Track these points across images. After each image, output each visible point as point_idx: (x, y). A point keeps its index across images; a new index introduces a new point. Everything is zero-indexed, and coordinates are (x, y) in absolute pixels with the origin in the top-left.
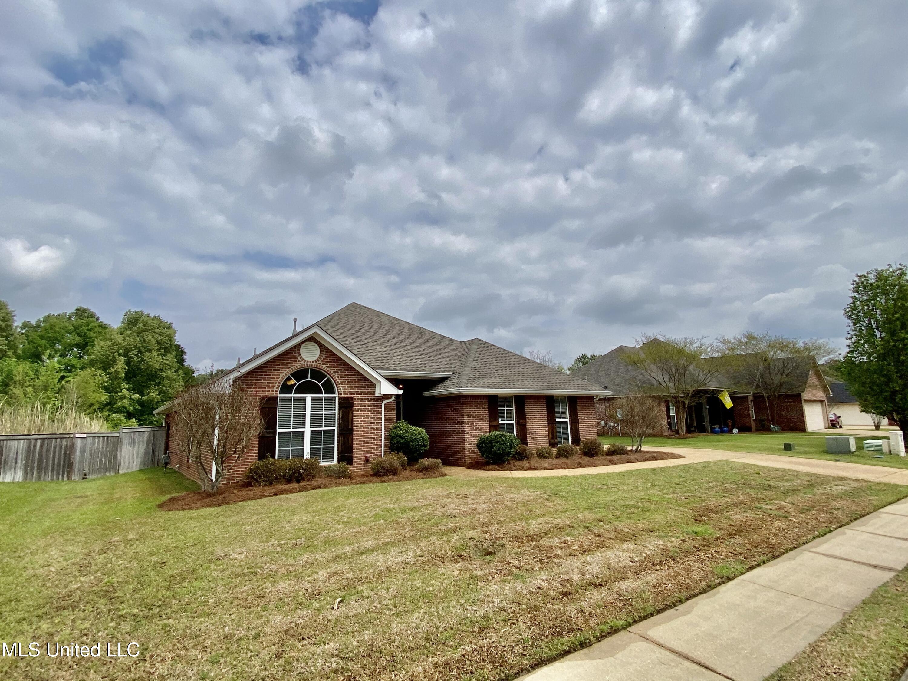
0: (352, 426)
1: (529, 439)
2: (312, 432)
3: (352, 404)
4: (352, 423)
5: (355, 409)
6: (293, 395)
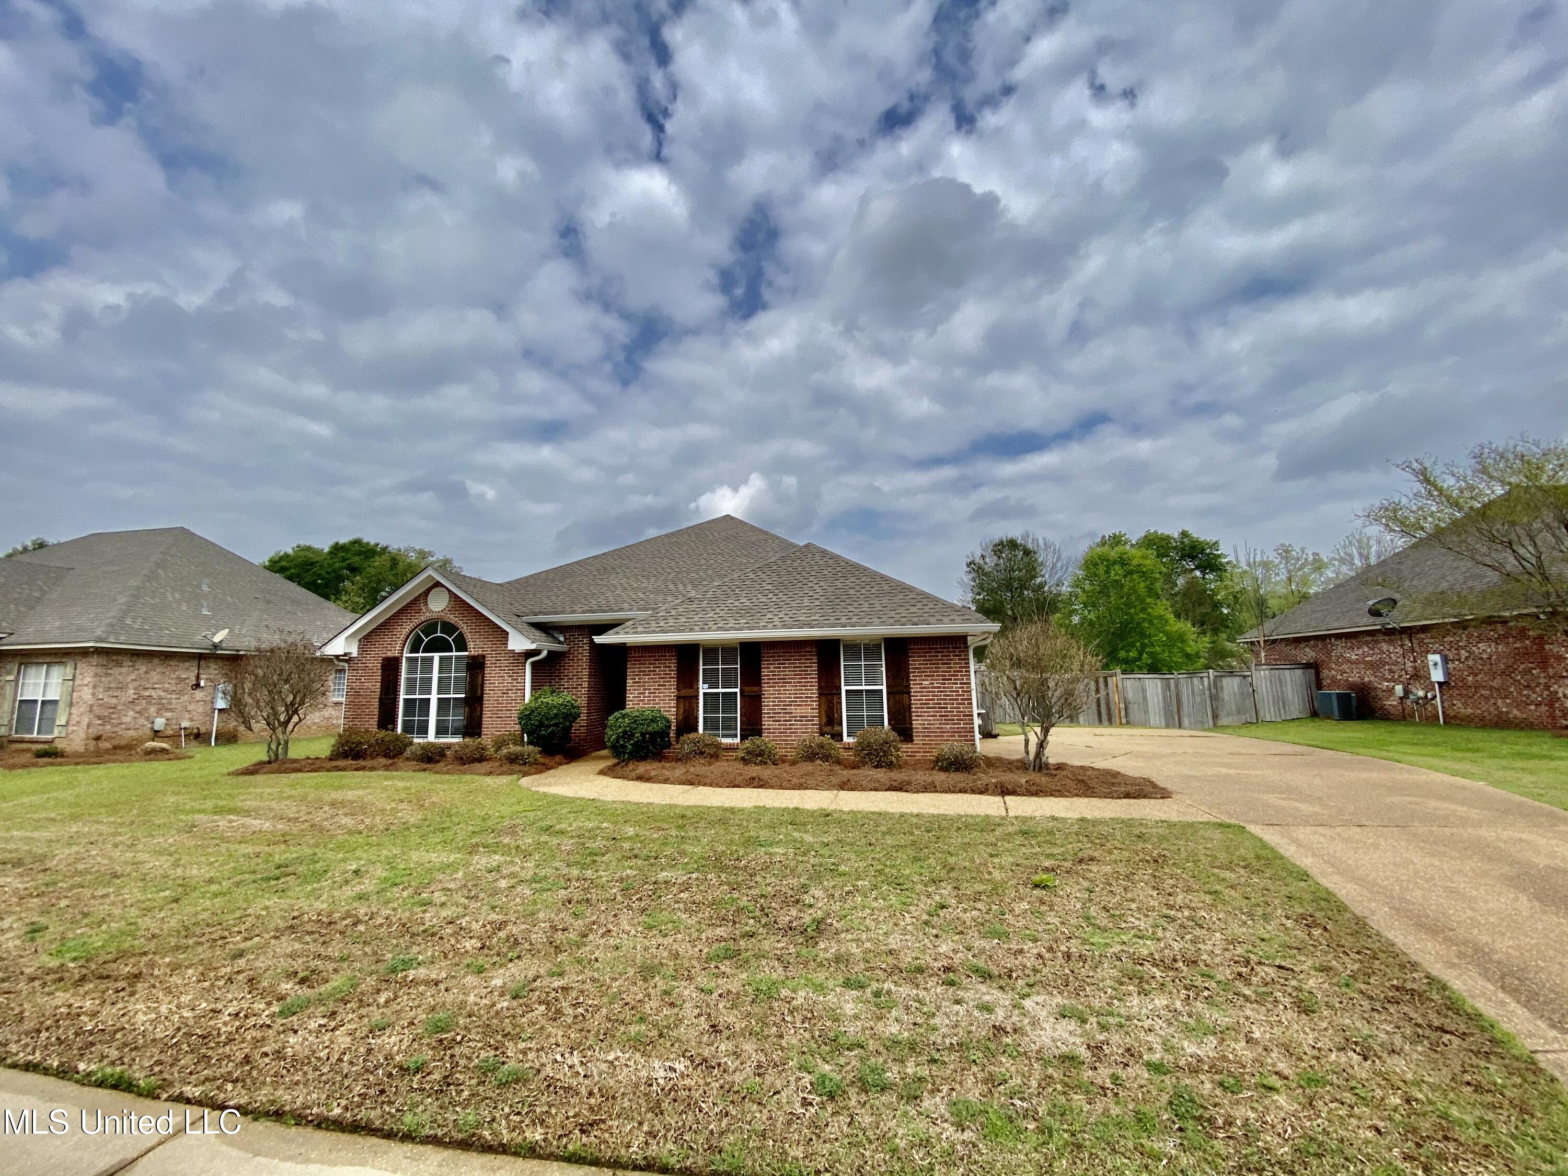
0: (482, 694)
1: (766, 723)
2: (439, 699)
3: (483, 663)
4: (482, 690)
5: (487, 671)
6: (421, 655)
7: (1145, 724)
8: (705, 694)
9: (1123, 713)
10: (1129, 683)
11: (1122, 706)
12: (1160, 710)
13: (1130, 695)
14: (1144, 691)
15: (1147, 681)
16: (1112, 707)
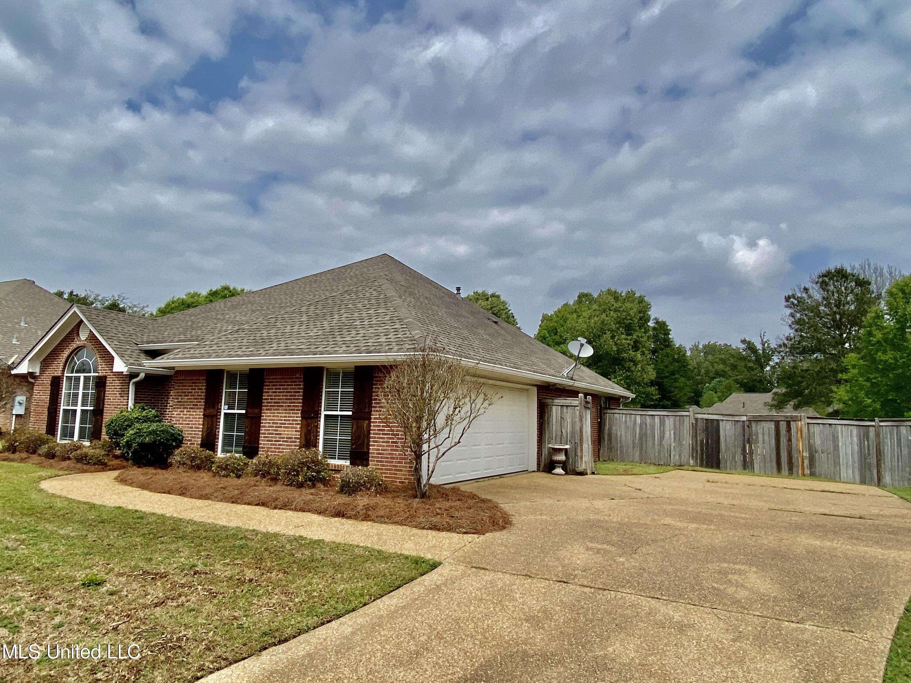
0: (103, 407)
1: (263, 442)
2: (82, 410)
3: (105, 383)
4: (103, 404)
5: (107, 389)
6: (74, 374)
7: (833, 478)
8: (225, 414)
9: (806, 462)
10: (817, 430)
11: (806, 454)
12: (854, 462)
13: (818, 441)
14: (835, 439)
15: (839, 427)
16: (795, 455)
